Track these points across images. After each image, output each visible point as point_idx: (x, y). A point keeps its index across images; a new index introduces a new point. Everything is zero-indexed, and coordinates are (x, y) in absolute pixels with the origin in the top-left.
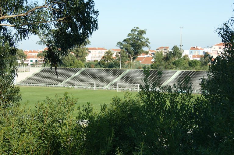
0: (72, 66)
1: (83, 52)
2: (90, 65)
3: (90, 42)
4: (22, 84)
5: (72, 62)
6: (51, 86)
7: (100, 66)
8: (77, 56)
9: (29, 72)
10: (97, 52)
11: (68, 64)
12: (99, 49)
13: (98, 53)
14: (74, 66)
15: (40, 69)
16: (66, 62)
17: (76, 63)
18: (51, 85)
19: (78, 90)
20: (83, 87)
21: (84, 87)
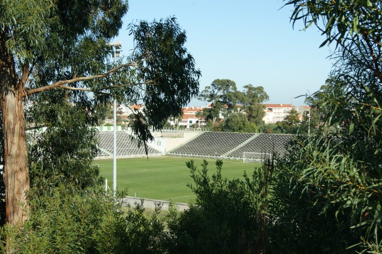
0: (242, 131)
1: (258, 111)
2: (266, 128)
3: (268, 97)
4: (172, 154)
5: (242, 125)
6: (211, 158)
7: (280, 131)
8: (250, 116)
9: (183, 137)
10: (282, 110)
11: (235, 128)
12: (284, 106)
13: (283, 112)
14: (244, 130)
15: (198, 133)
16: (234, 124)
17: (247, 126)
18: (212, 156)
19: (248, 163)
20: (254, 159)
21: (257, 160)
